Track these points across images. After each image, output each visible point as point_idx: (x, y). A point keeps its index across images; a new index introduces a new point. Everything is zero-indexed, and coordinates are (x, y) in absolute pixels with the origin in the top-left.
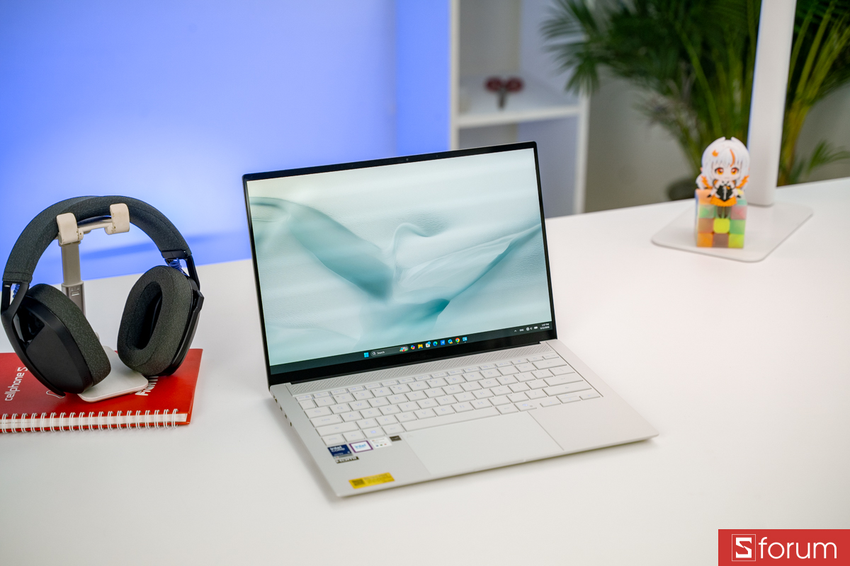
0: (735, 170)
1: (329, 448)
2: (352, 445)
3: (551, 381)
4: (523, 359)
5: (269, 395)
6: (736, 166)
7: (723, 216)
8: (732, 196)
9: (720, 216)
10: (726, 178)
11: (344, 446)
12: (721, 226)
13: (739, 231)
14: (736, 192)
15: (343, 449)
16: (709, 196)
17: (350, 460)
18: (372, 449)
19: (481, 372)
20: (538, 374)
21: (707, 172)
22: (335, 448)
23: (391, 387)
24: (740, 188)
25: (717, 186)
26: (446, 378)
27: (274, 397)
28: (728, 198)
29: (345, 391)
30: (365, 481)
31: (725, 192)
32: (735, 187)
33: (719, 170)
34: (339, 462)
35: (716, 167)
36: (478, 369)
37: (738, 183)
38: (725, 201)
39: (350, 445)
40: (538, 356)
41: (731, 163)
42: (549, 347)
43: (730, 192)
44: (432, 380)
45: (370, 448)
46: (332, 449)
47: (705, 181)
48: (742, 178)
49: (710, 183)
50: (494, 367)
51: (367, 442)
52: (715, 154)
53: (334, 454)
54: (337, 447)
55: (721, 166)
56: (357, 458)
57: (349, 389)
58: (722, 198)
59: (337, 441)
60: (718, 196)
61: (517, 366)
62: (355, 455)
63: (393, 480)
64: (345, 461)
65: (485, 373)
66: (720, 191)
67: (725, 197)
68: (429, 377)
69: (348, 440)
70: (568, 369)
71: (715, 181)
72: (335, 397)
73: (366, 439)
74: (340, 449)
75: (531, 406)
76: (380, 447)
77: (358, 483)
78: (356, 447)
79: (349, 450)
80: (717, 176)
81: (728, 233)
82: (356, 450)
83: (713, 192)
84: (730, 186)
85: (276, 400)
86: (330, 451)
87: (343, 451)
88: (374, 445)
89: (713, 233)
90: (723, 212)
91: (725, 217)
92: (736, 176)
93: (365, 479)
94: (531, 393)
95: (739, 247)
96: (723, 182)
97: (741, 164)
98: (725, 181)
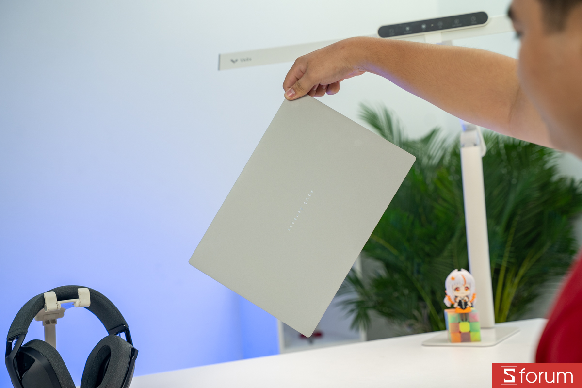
0: (467, 288)
6: (467, 285)
7: (464, 319)
8: (468, 306)
9: (463, 320)
10: (462, 294)
12: (464, 327)
13: (477, 330)
14: (470, 304)
16: (453, 308)
24: (472, 301)
25: (458, 300)
28: (465, 308)
31: (463, 304)
32: (469, 301)
33: (457, 289)
35: (455, 287)
38: (464, 309)
41: (463, 283)
43: (466, 304)
48: (473, 295)
52: (453, 279)
55: (458, 286)
58: (462, 308)
60: (459, 307)
66: (460, 304)
67: (463, 307)
71: (456, 297)
80: (456, 293)
81: (470, 332)
84: (465, 300)
89: (460, 332)
90: (464, 317)
91: (466, 320)
92: (468, 293)
95: (478, 341)
96: (461, 297)
97: (470, 284)
98: (462, 297)
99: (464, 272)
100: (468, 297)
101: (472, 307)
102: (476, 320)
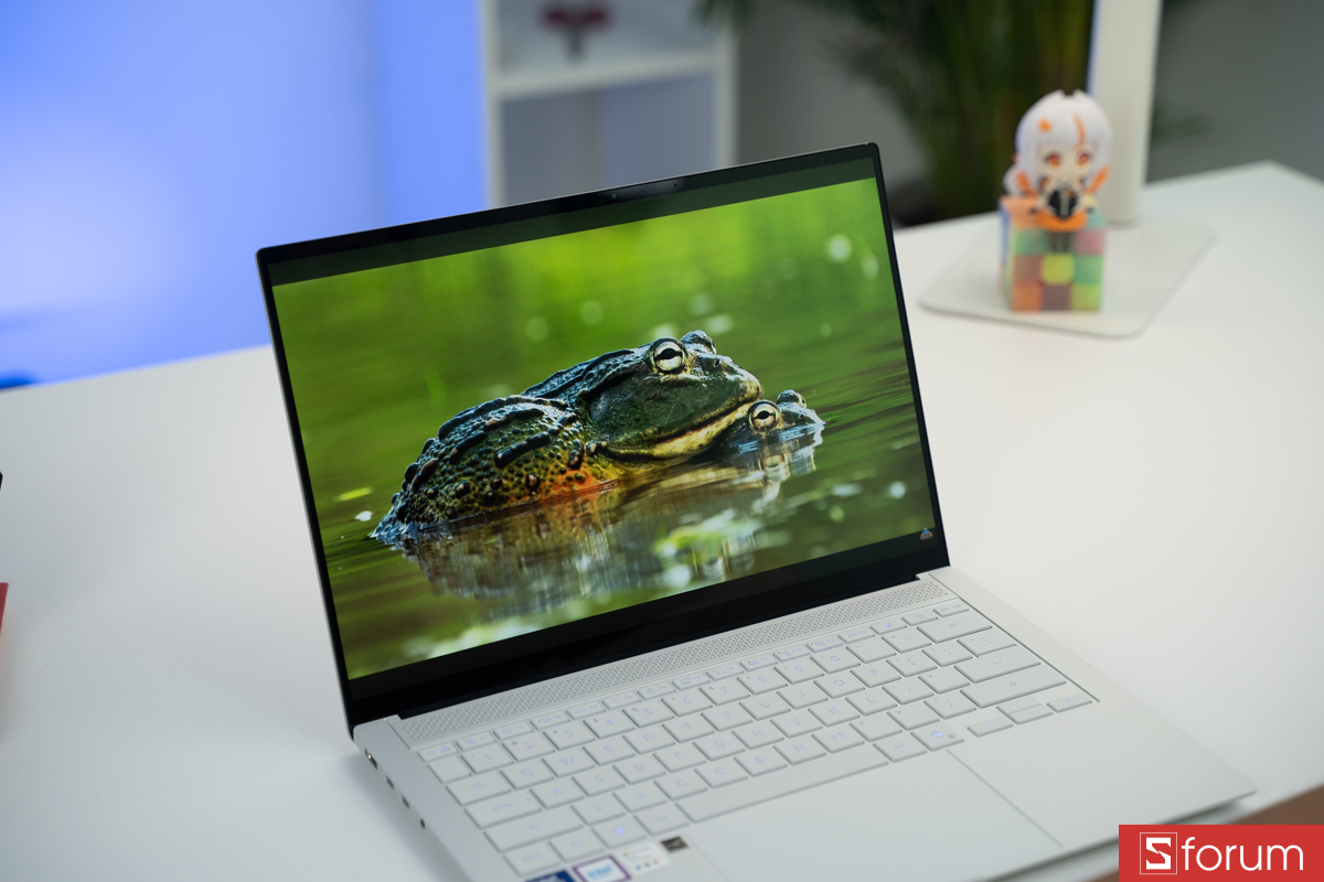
0: (1084, 157)
2: (580, 870)
3: (974, 668)
4: (894, 619)
5: (353, 748)
6: (1088, 148)
7: (1060, 247)
8: (1079, 210)
9: (1054, 251)
10: (1067, 173)
11: (562, 874)
12: (1057, 269)
13: (1089, 277)
14: (1086, 201)
16: (1033, 211)
18: (629, 876)
19: (816, 656)
20: (937, 651)
21: (1027, 163)
23: (628, 710)
24: (1093, 190)
25: (1050, 187)
26: (742, 677)
27: (367, 753)
28: (1070, 214)
29: (529, 728)
31: (1065, 198)
32: (1085, 190)
33: (1053, 159)
35: (1047, 151)
36: (808, 651)
37: (1090, 183)
38: (1063, 218)
39: (575, 869)
40: (925, 611)
41: (1076, 141)
42: (941, 587)
43: (1073, 202)
44: (712, 684)
45: (623, 875)
47: (1023, 180)
48: (1097, 170)
49: (1033, 183)
50: (840, 642)
51: (611, 857)
52: (1045, 127)
54: (545, 877)
55: (1058, 149)
57: (535, 721)
58: (1058, 213)
59: (543, 862)
60: (1049, 211)
61: (886, 636)
65: (824, 658)
66: (1054, 200)
67: (1064, 210)
68: (706, 679)
69: (566, 856)
70: (996, 638)
71: (1043, 181)
72: (508, 743)
73: (608, 852)
75: (952, 736)
76: (644, 869)
78: (591, 874)
80: (1048, 170)
81: (1071, 283)
83: (1041, 202)
84: (1072, 190)
85: (375, 762)
88: (629, 865)
89: (1042, 284)
90: (1061, 242)
91: (1065, 251)
92: (1086, 169)
94: (939, 702)
95: (1092, 308)
96: (1060, 181)
97: (1096, 145)
98: (1065, 179)
99: (1081, 102)
100: (1082, 181)
101: (1090, 210)
102: (1096, 251)
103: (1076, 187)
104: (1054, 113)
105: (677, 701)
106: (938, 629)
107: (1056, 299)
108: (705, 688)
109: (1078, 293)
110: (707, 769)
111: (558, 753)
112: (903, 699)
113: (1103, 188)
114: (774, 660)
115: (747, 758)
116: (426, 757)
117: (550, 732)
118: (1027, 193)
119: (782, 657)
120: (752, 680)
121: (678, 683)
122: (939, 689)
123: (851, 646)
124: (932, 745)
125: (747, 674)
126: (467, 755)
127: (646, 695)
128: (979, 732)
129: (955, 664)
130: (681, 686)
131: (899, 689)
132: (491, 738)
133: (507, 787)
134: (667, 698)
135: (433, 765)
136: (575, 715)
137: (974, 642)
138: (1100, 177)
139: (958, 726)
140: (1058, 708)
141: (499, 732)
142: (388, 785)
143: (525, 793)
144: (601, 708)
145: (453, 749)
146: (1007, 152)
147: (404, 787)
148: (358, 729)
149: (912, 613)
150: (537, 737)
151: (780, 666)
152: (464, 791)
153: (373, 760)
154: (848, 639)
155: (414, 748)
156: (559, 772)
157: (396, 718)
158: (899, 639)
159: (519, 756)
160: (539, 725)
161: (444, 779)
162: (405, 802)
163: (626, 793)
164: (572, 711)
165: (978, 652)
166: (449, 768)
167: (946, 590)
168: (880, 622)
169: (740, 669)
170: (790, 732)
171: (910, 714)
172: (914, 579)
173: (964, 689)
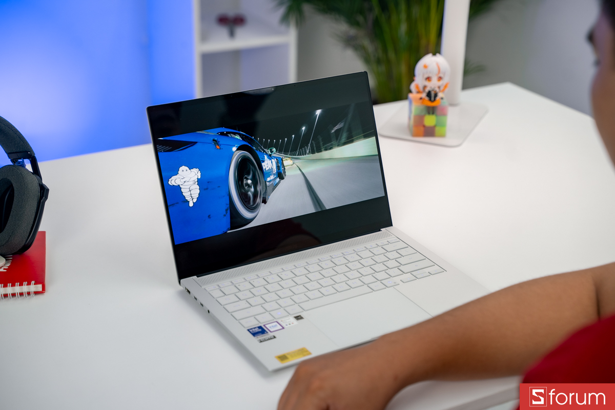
0: (440, 78)
1: (248, 330)
2: (267, 326)
3: (402, 260)
4: (373, 244)
5: (181, 288)
6: (441, 75)
7: (431, 112)
8: (438, 98)
9: (429, 114)
10: (433, 85)
11: (260, 327)
12: (430, 121)
13: (443, 125)
14: (440, 95)
15: (260, 330)
16: (421, 99)
17: (269, 339)
18: (283, 328)
19: (345, 257)
20: (389, 255)
21: (419, 80)
22: (253, 330)
23: (279, 274)
24: (443, 91)
25: (427, 90)
26: (319, 263)
27: (186, 289)
28: (435, 100)
29: (244, 280)
30: (288, 356)
31: (433, 94)
32: (440, 91)
34: (261, 342)
35: (426, 76)
37: (442, 88)
38: (432, 102)
39: (264, 325)
40: (384, 241)
41: (437, 71)
42: (390, 233)
43: (436, 95)
44: (309, 266)
45: (281, 328)
46: (251, 331)
47: (417, 87)
48: (445, 83)
49: (421, 89)
50: (354, 252)
51: (277, 322)
52: (425, 67)
53: (254, 334)
54: (254, 328)
55: (430, 75)
56: (275, 337)
57: (246, 278)
58: (430, 100)
59: (253, 324)
60: (427, 99)
61: (371, 250)
62: (271, 335)
63: (310, 354)
64: (265, 340)
65: (349, 257)
66: (429, 94)
67: (433, 99)
68: (307, 264)
69: (261, 321)
70: (410, 250)
71: (425, 87)
72: (237, 285)
73: (275, 320)
74: (257, 330)
75: (395, 283)
76: (289, 326)
77: (283, 358)
78: (270, 327)
79: (265, 331)
80: (427, 83)
81: (435, 126)
82: (272, 330)
83: (424, 95)
85: (189, 292)
86: (250, 332)
87: (259, 332)
88: (284, 325)
89: (424, 126)
90: (431, 111)
91: (433, 113)
92: (440, 83)
93: (288, 354)
94: (390, 272)
95: (443, 136)
96: (431, 87)
97: (444, 74)
98: (433, 87)
99: (438, 59)
100: (439, 87)
101: (442, 98)
102: (444, 114)
103: (437, 90)
104: (429, 62)
105: (297, 272)
106: (388, 248)
107: (429, 132)
108: (306, 267)
109: (437, 129)
110: (309, 294)
111: (255, 289)
112: (377, 271)
113: (447, 90)
114: (331, 258)
115: (323, 290)
116: (208, 290)
117: (252, 282)
118: (419, 92)
119: (334, 257)
120: (323, 264)
121: (296, 265)
122: (390, 267)
123: (358, 253)
124: (388, 286)
125: (321, 263)
126: (222, 289)
127: (285, 270)
128: (404, 281)
129: (396, 259)
130: (298, 267)
131: (376, 267)
132: (231, 284)
133: (238, 299)
134: (292, 270)
135: (210, 292)
136: (260, 276)
137: (402, 252)
138: (446, 86)
139: (397, 280)
140: (432, 273)
141: (233, 282)
142: (195, 299)
143: (244, 301)
144: (269, 274)
145: (218, 287)
146: (411, 76)
147: (201, 299)
148: (182, 280)
149: (380, 242)
150: (247, 283)
151: (333, 260)
152: (223, 301)
153: (188, 291)
154: (357, 251)
155: (203, 287)
156: (256, 295)
157: (195, 277)
158: (375, 251)
159: (241, 290)
160: (248, 280)
161: (215, 297)
162: (202, 305)
163: (281, 302)
164: (259, 275)
165: (403, 255)
166: (217, 294)
167: (392, 234)
168: (368, 245)
169: (319, 261)
170: (337, 282)
171: (381, 276)
172: (380, 231)
173: (399, 267)
